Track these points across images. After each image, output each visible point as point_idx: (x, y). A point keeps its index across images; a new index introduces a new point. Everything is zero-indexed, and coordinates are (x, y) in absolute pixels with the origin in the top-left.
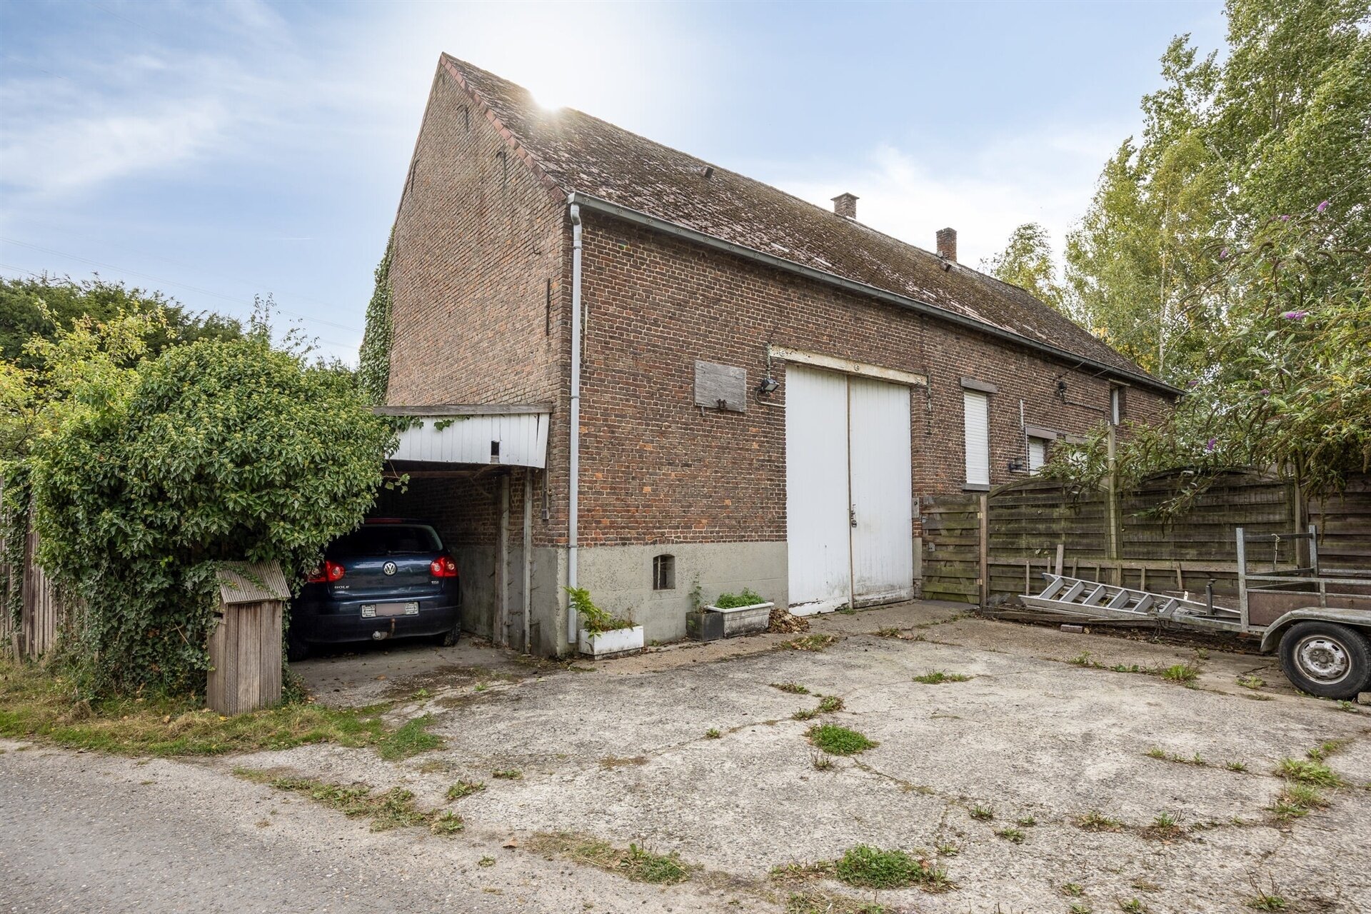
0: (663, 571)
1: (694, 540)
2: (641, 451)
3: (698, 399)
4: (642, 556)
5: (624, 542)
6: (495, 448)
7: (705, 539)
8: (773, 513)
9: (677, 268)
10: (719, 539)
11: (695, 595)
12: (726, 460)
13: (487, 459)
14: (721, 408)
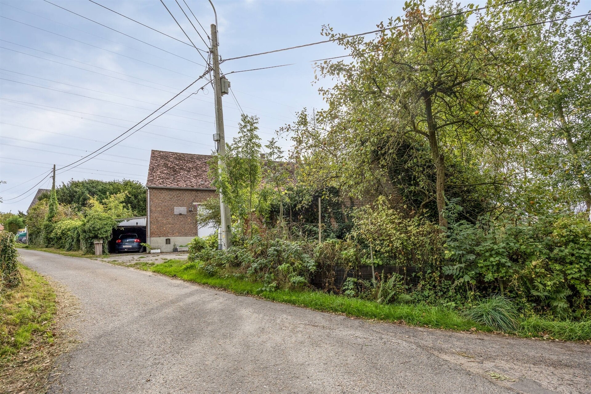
0: (168, 241)
1: (175, 236)
2: (163, 223)
3: (175, 213)
4: (163, 239)
5: (160, 237)
6: (137, 223)
7: (177, 236)
8: (194, 231)
9: (170, 192)
10: (181, 236)
11: (175, 245)
12: (182, 223)
13: (136, 225)
14: (180, 214)
